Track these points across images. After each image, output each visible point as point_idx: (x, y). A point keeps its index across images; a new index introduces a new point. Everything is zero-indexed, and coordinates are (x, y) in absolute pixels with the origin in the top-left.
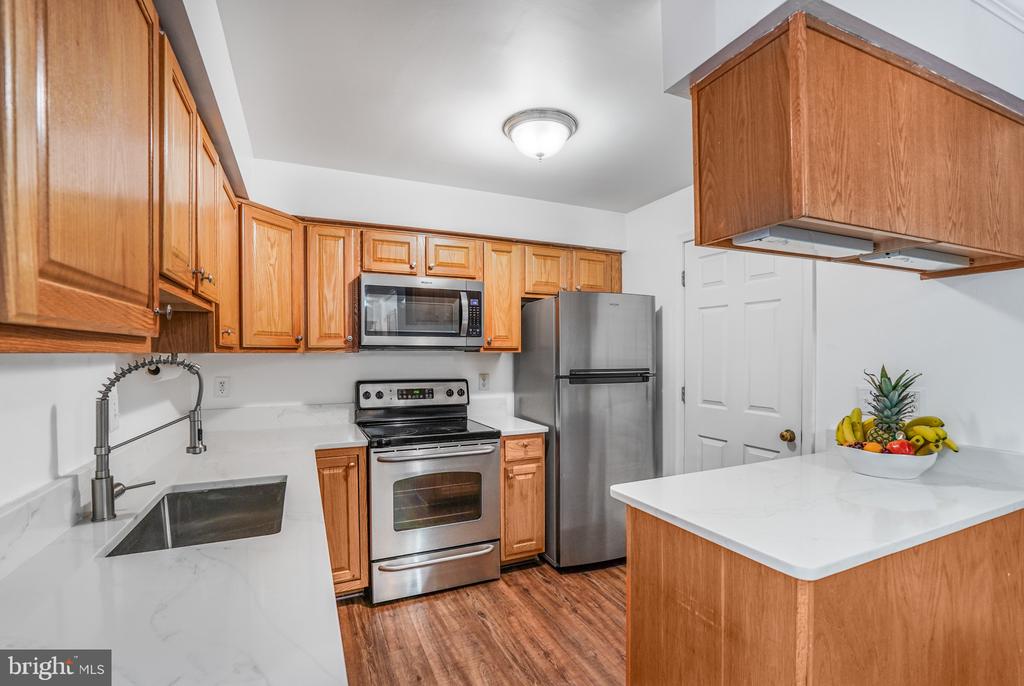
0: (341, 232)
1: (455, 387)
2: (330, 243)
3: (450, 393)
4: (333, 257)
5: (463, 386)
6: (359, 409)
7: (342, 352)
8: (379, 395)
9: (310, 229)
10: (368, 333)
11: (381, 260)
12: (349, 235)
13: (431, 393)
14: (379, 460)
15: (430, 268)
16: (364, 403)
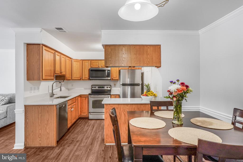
0: (87, 61)
1: (108, 86)
2: (86, 63)
3: (107, 87)
4: (86, 65)
5: (110, 86)
6: (92, 90)
7: (88, 80)
8: (95, 87)
9: (83, 61)
10: (91, 77)
11: (94, 65)
12: (89, 61)
13: (104, 87)
14: (90, 97)
15: (102, 66)
16: (93, 89)
